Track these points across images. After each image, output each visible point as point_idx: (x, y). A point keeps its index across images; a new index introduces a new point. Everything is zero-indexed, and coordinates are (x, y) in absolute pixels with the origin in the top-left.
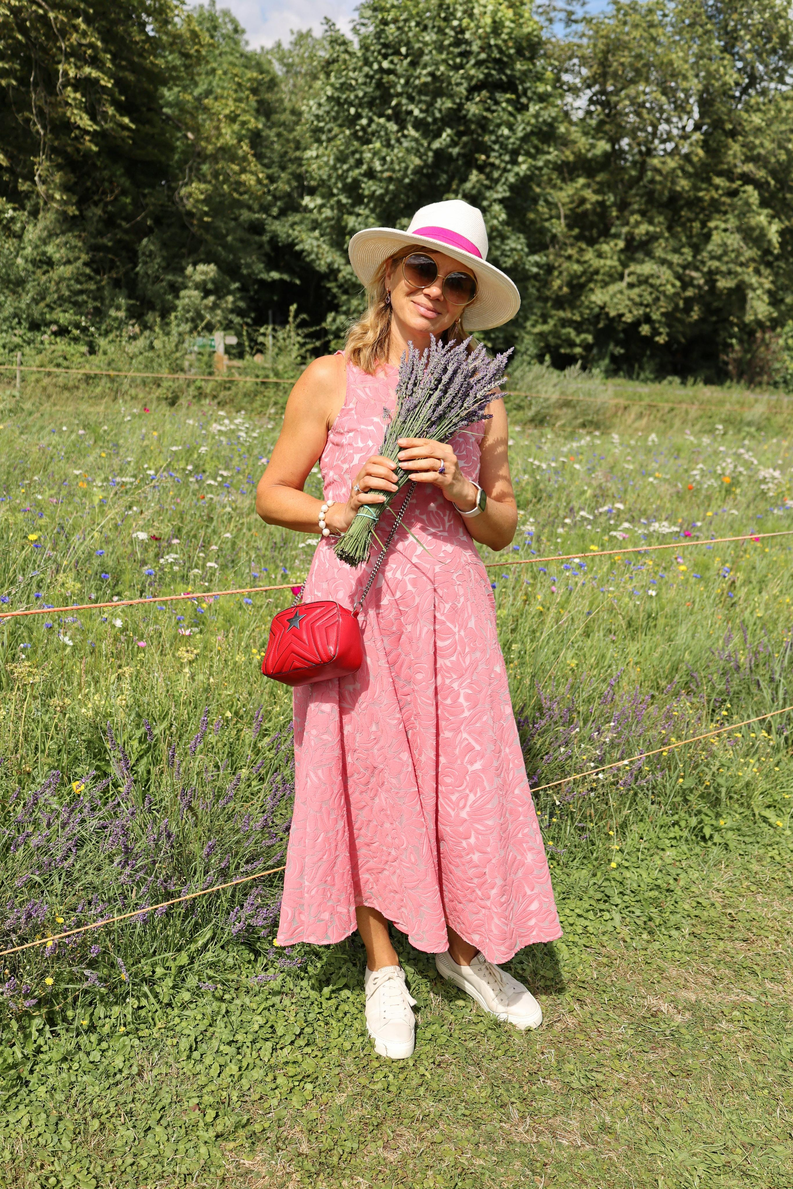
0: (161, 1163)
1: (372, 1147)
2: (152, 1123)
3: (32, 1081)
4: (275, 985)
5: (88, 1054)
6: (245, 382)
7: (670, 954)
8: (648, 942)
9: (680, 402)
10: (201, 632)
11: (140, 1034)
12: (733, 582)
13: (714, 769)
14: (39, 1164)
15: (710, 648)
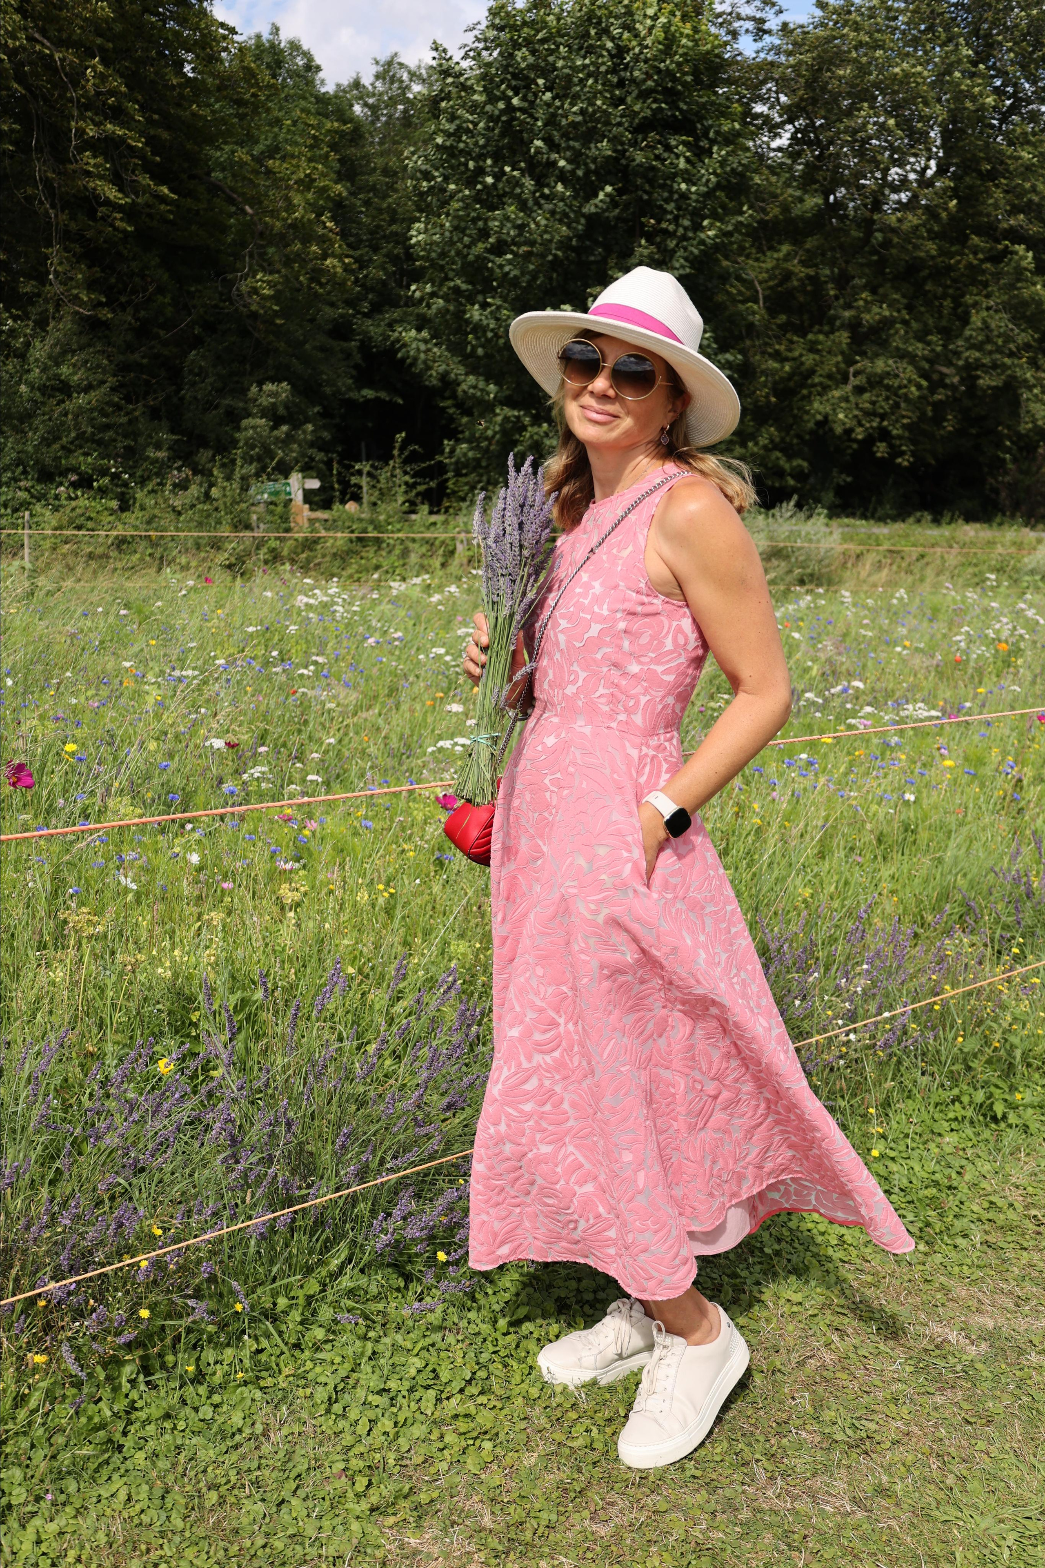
0: (302, 1544)
1: (575, 1518)
2: (285, 1494)
3: (127, 1445)
4: (434, 1318)
5: (196, 1410)
6: (336, 539)
7: (956, 1269)
8: (926, 1254)
9: (933, 546)
10: (304, 867)
11: (262, 1383)
12: (1020, 780)
13: (1005, 1025)
14: (143, 1547)
15: (992, 869)
